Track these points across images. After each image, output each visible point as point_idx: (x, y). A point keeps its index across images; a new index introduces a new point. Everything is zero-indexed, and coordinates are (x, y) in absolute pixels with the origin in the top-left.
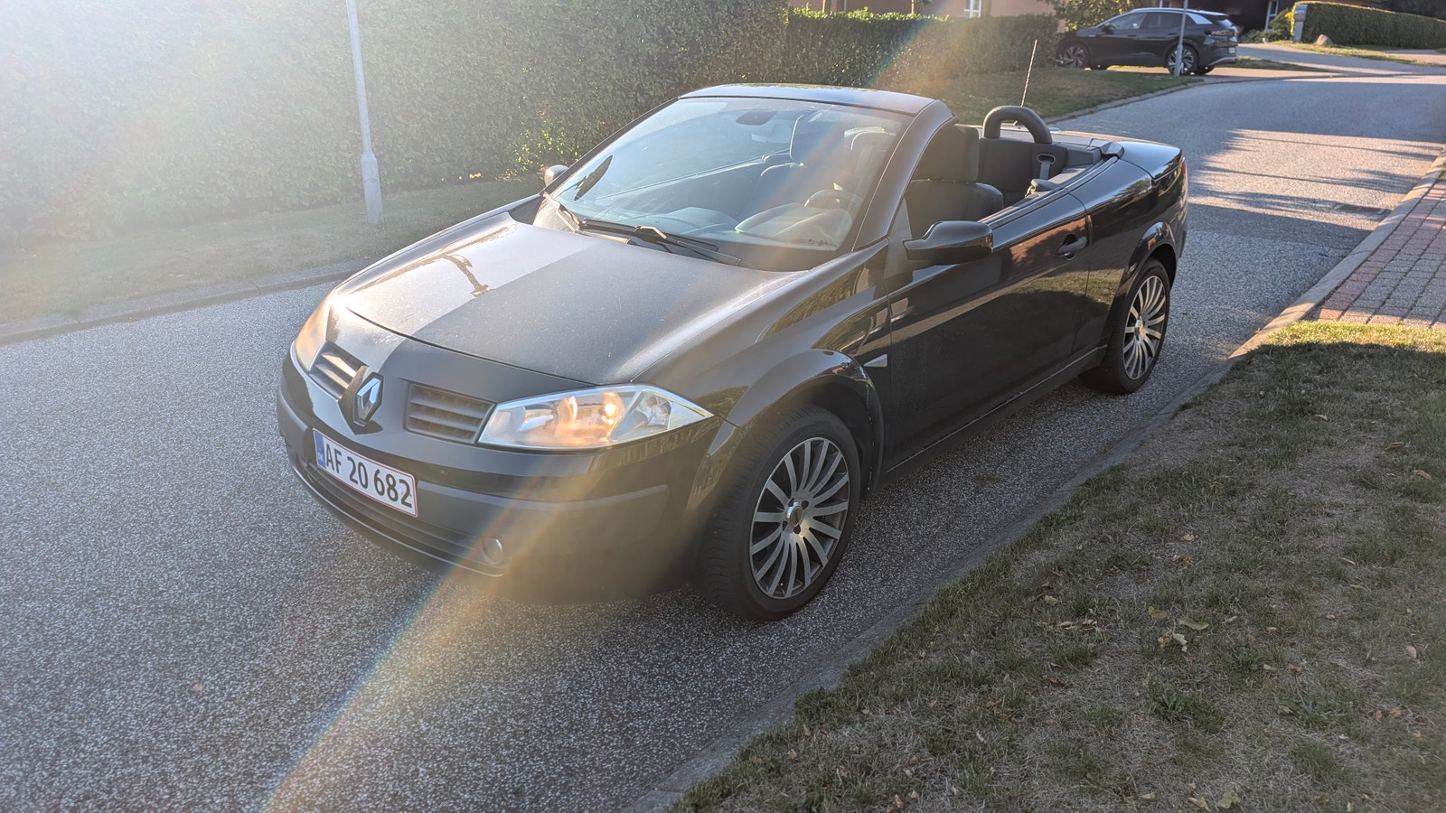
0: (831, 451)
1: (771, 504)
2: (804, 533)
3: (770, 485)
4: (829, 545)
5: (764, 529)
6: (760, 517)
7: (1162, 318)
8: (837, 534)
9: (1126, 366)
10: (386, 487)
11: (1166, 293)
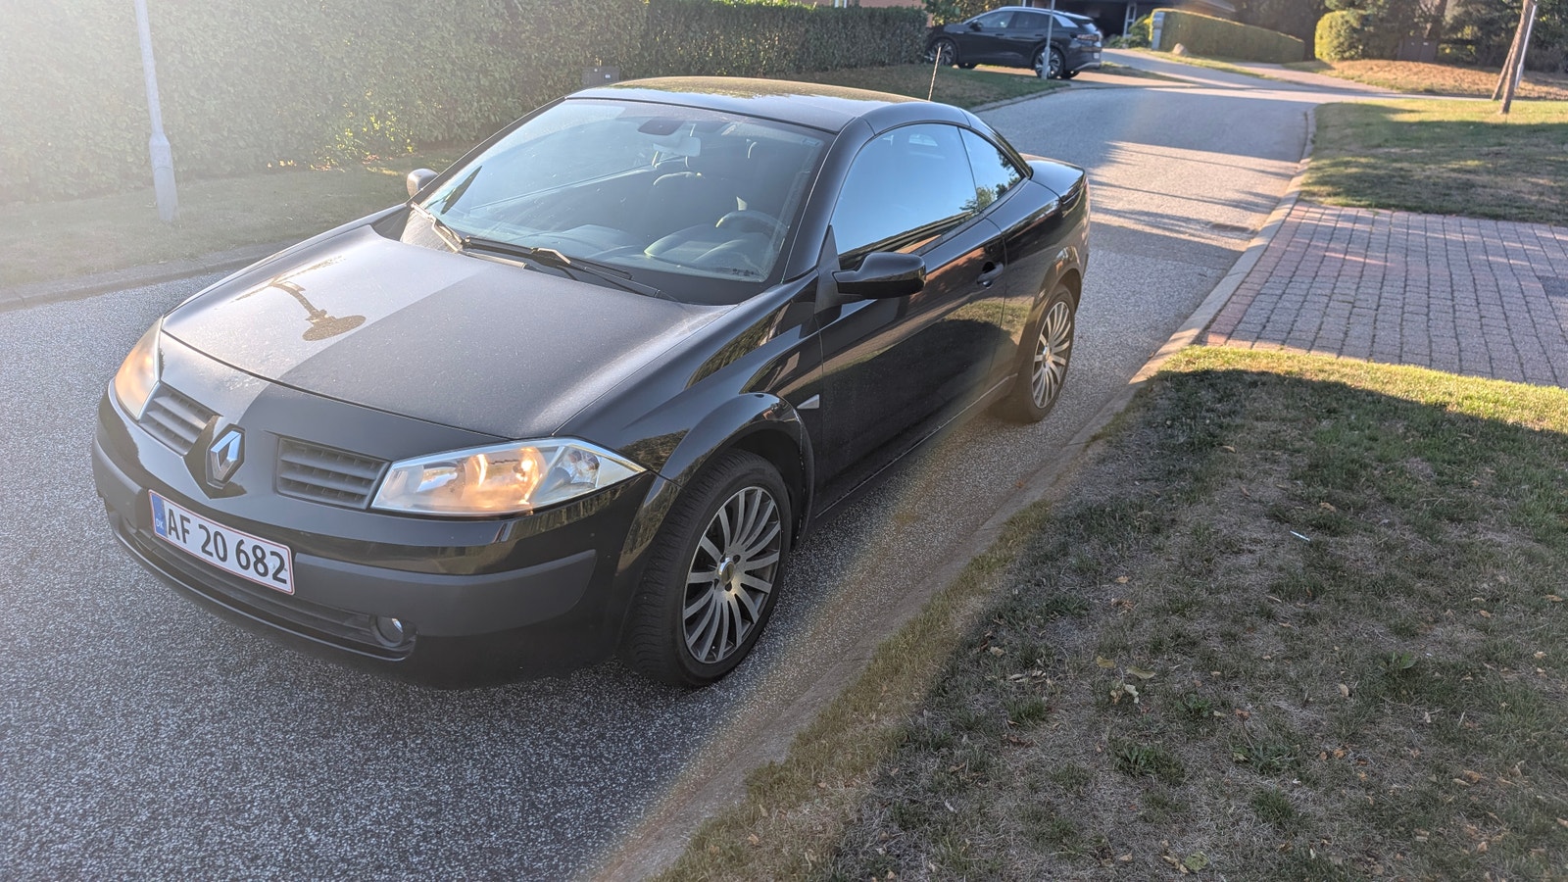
0: (764, 500)
1: (705, 563)
2: (736, 590)
3: (705, 543)
4: (760, 599)
5: (697, 591)
6: (694, 578)
7: (1066, 345)
8: (767, 587)
9: (1035, 395)
10: (253, 560)
11: (1071, 318)
